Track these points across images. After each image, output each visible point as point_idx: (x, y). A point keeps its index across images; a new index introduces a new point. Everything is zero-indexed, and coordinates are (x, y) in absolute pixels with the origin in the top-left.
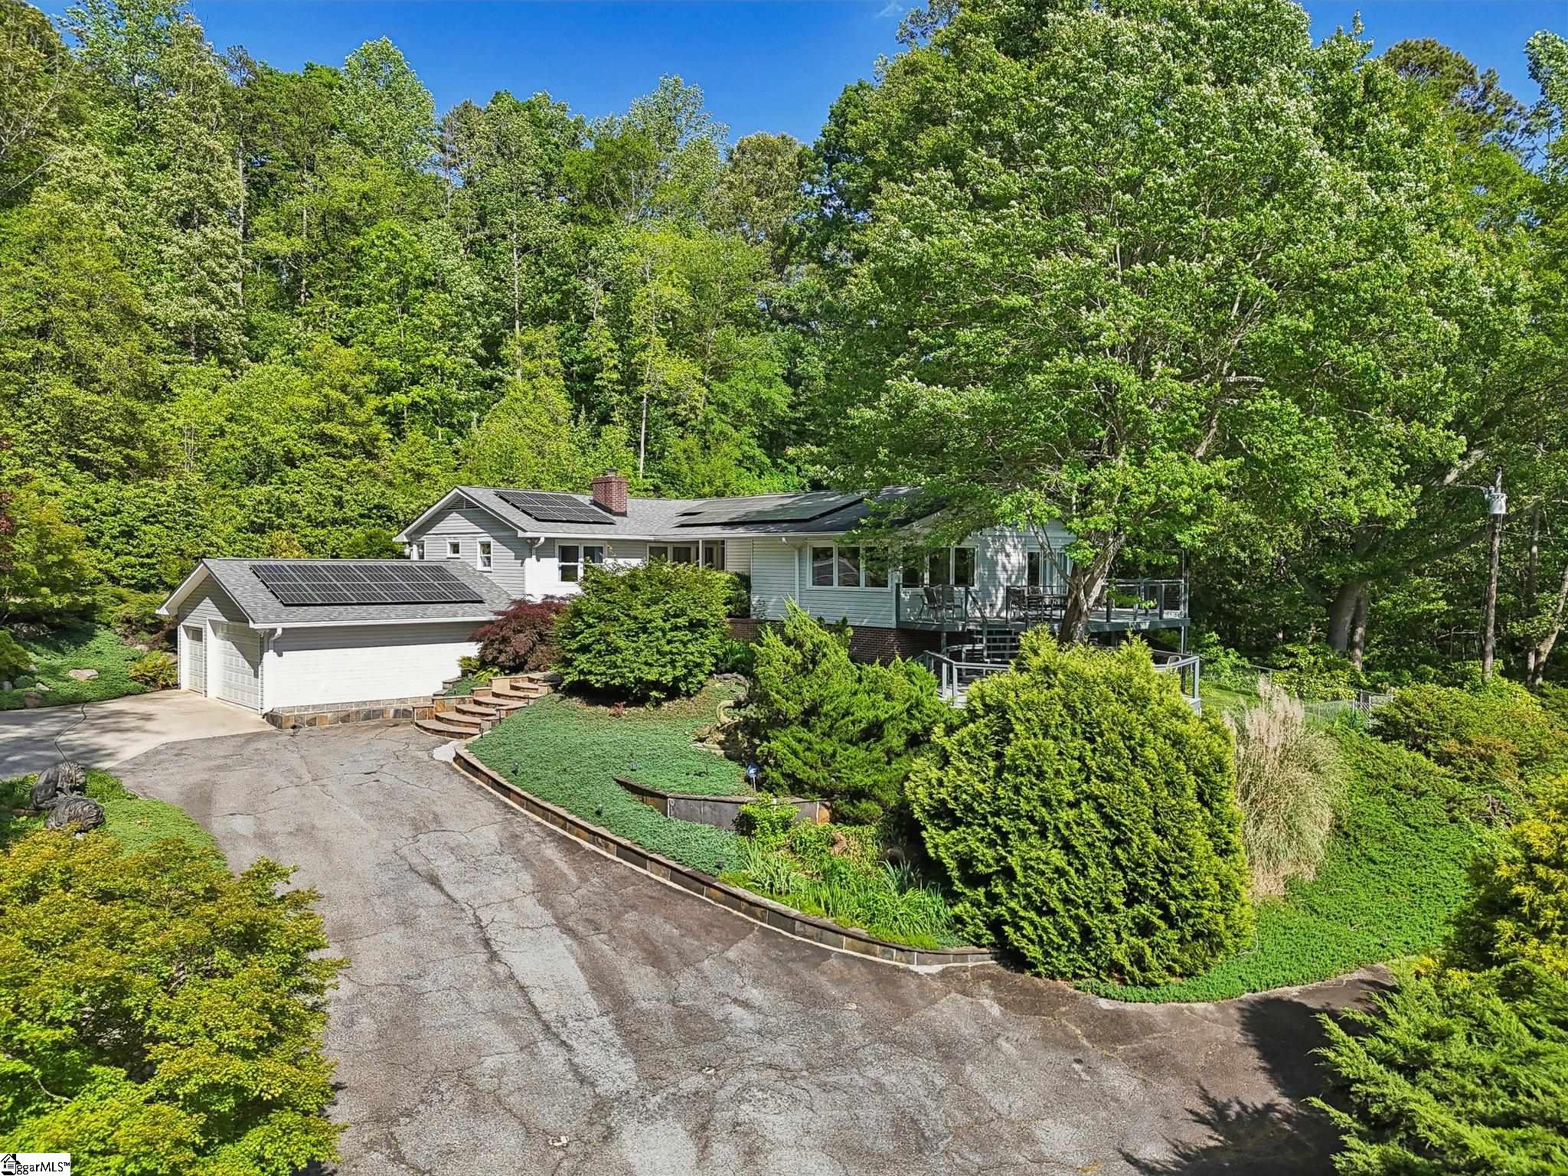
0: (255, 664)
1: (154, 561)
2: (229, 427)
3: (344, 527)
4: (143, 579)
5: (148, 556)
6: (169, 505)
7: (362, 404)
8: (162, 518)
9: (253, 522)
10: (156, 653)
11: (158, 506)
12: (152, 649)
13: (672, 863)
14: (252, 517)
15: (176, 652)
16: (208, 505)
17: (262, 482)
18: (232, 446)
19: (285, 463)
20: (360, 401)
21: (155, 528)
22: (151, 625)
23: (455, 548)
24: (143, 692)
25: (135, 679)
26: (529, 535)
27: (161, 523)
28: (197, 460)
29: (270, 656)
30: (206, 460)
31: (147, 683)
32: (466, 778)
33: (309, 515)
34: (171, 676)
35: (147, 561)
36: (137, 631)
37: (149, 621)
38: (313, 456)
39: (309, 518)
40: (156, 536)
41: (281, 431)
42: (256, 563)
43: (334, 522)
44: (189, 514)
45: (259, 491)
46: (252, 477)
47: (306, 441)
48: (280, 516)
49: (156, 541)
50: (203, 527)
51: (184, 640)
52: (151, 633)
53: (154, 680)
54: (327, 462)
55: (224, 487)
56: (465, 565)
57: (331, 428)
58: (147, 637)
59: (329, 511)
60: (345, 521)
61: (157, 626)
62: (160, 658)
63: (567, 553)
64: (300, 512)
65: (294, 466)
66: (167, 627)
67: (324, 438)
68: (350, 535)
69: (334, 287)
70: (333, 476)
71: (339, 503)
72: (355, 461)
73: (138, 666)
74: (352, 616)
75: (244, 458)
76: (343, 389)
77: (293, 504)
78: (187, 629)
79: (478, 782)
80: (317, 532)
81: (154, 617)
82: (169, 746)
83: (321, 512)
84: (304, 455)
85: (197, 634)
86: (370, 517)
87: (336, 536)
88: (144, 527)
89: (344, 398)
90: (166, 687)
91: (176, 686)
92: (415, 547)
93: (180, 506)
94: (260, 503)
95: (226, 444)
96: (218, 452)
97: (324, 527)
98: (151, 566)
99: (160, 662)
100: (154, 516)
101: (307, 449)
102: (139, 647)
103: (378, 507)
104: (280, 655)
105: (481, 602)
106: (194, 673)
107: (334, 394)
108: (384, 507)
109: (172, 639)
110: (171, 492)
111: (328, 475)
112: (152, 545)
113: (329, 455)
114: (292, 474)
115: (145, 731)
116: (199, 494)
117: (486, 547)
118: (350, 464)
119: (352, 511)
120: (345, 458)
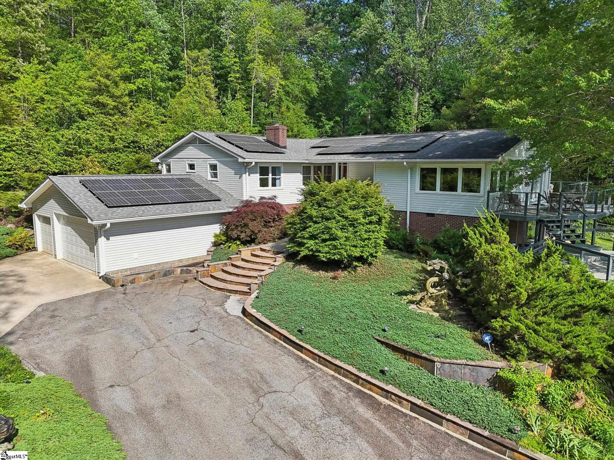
0: (92, 244)
1: (11, 173)
2: (47, 97)
3: (115, 153)
4: (6, 183)
5: (8, 170)
6: (18, 140)
7: (117, 87)
8: (14, 149)
9: (66, 150)
10: (20, 229)
11: (12, 141)
12: (17, 227)
13: (470, 426)
14: (65, 148)
15: (33, 229)
16: (40, 141)
17: (68, 128)
18: (49, 108)
19: (79, 117)
20: (116, 84)
21: (11, 154)
22: (15, 212)
23: (192, 167)
24: (16, 254)
25: (10, 246)
26: (246, 160)
27: (14, 151)
28: (29, 115)
29: (102, 240)
30: (35, 116)
31: (17, 248)
32: (261, 332)
33: (97, 146)
34: (31, 243)
35: (8, 173)
36: (8, 216)
37: (14, 210)
38: (93, 114)
39: (96, 148)
40: (12, 158)
41: (74, 99)
42: (82, 178)
43: (110, 150)
44: (29, 146)
45: (68, 133)
46: (61, 125)
47: (88, 105)
48: (80, 147)
49: (12, 162)
50: (38, 153)
51: (37, 223)
52: (16, 217)
53: (21, 246)
54: (102, 117)
55: (47, 130)
56: (200, 177)
57: (103, 99)
58: (14, 219)
59: (107, 144)
60: (116, 150)
61: (19, 213)
62: (22, 232)
63: (264, 171)
64: (91, 145)
65: (83, 119)
66: (25, 214)
67: (98, 104)
68: (119, 157)
69: (90, 27)
70: (105, 125)
71: (112, 139)
72: (116, 117)
73: (11, 238)
74: (151, 213)
75: (57, 114)
76: (107, 77)
77: (87, 140)
78: (39, 216)
79: (272, 337)
80: (101, 156)
81: (16, 207)
82: (45, 307)
83: (103, 145)
84: (89, 113)
85: (47, 220)
86: (129, 147)
87: (112, 158)
88: (4, 154)
89: (108, 83)
90: (28, 250)
91: (35, 249)
92: (164, 165)
93: (24, 141)
94: (70, 140)
95: (45, 107)
96: (41, 111)
97: (105, 153)
98: (10, 176)
99: (23, 235)
100: (9, 147)
101: (90, 110)
102: (9, 226)
103: (133, 142)
104: (108, 239)
105: (219, 200)
106: (45, 242)
107: (103, 80)
108: (137, 142)
109: (29, 222)
110: (18, 133)
111: (102, 124)
112: (11, 164)
113: (102, 113)
114: (83, 124)
115: (26, 293)
116: (34, 134)
117: (214, 167)
118: (113, 119)
119: (119, 144)
120: (110, 115)
